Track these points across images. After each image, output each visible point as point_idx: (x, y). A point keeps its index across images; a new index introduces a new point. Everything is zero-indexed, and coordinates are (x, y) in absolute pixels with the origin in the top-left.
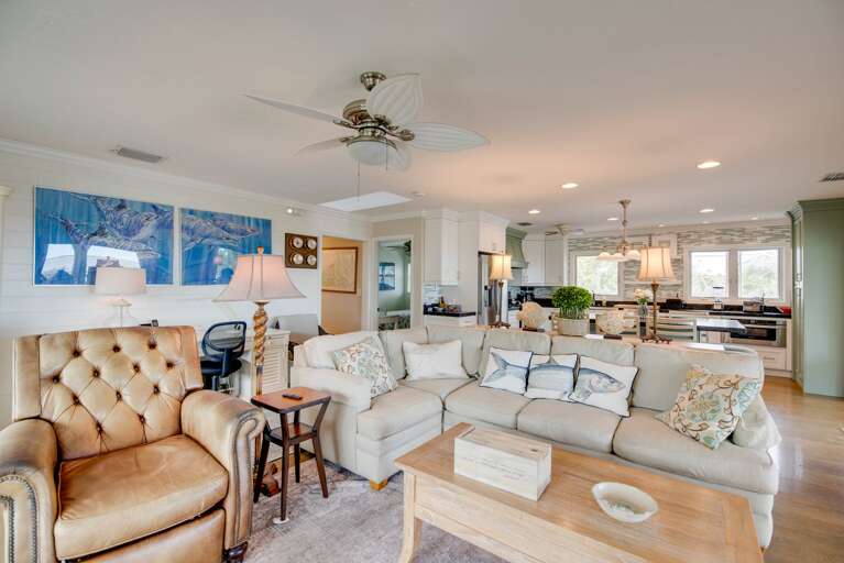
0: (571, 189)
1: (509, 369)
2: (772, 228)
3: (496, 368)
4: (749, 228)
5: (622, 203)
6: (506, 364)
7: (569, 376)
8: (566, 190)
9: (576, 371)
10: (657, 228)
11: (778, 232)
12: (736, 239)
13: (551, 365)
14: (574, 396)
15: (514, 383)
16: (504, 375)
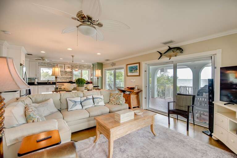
0: (70, 50)
1: (77, 103)
2: (88, 66)
3: (73, 104)
4: (85, 66)
5: (72, 56)
6: (76, 102)
7: (92, 100)
8: (68, 50)
9: (93, 99)
10: (67, 63)
11: (89, 67)
12: (82, 68)
13: (87, 99)
14: (95, 105)
15: (79, 107)
16: (76, 105)
